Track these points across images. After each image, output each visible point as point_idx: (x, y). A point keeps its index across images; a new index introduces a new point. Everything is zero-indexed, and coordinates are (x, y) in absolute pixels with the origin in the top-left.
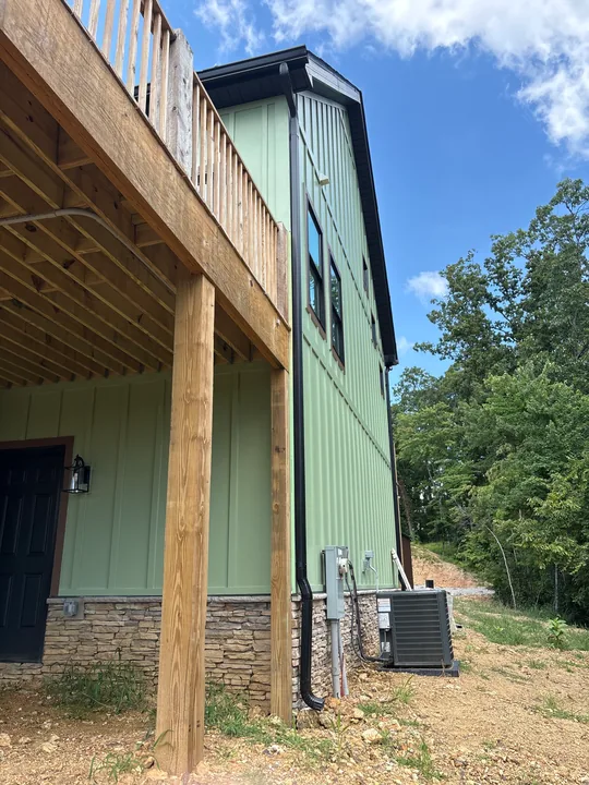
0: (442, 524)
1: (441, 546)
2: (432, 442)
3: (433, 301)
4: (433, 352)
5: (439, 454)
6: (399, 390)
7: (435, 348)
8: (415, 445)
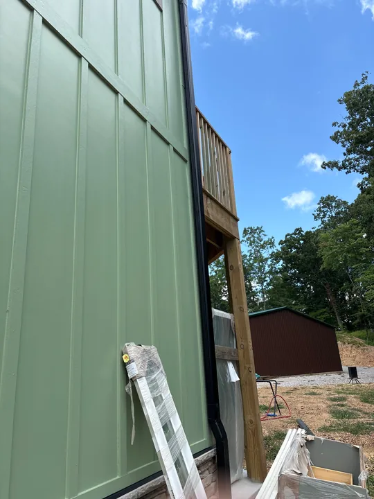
0: (364, 315)
1: (366, 333)
2: (348, 252)
3: (334, 124)
4: (340, 169)
5: (356, 260)
6: (319, 215)
7: (340, 164)
8: (334, 255)
